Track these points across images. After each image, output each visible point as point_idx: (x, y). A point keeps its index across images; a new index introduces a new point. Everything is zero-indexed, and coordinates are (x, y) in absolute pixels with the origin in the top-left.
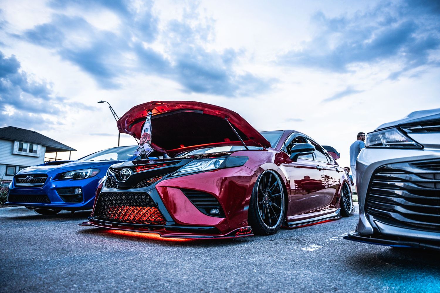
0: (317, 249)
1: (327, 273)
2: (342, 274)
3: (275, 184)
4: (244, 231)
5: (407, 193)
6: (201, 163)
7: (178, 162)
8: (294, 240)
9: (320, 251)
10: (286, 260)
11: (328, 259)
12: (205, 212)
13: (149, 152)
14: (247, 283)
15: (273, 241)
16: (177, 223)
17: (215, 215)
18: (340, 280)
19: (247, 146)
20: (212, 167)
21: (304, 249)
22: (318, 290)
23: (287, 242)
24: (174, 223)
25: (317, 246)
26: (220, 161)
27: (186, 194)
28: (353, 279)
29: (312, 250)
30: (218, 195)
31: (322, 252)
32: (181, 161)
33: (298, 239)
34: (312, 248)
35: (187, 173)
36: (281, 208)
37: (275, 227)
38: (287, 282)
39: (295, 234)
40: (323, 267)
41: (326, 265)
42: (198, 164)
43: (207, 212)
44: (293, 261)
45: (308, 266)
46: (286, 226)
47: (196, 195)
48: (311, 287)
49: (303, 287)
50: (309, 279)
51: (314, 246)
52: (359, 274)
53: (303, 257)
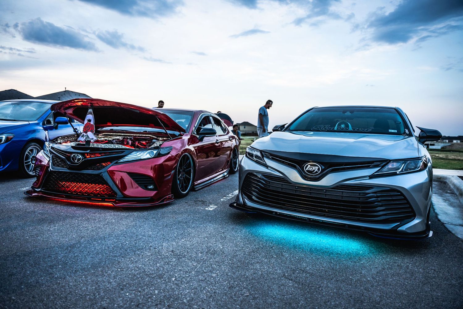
0: (214, 208)
1: (220, 225)
2: (227, 225)
3: (188, 162)
4: (169, 199)
5: (256, 194)
6: (140, 152)
7: (122, 152)
8: (200, 201)
9: (216, 210)
10: (198, 218)
11: (220, 216)
12: (144, 188)
13: (93, 140)
14: (184, 234)
15: (187, 203)
16: (125, 196)
17: (151, 190)
18: (226, 228)
19: (167, 131)
20: (148, 156)
21: (207, 209)
22: (216, 234)
23: (196, 204)
24: (123, 196)
25: (214, 206)
26: (154, 152)
27: (131, 176)
28: (231, 227)
29: (212, 209)
30: (152, 176)
31: (217, 210)
32: (125, 151)
33: (202, 201)
34: (212, 208)
35: (130, 160)
36: (191, 177)
37: (187, 191)
38: (202, 231)
39: (199, 196)
40: (218, 221)
41: (219, 219)
42: (138, 154)
43: (146, 188)
44: (202, 218)
45: (210, 221)
46: (193, 189)
47: (138, 177)
48: (213, 233)
49: (210, 233)
50: (212, 228)
51: (213, 206)
52: (234, 224)
53: (207, 215)
